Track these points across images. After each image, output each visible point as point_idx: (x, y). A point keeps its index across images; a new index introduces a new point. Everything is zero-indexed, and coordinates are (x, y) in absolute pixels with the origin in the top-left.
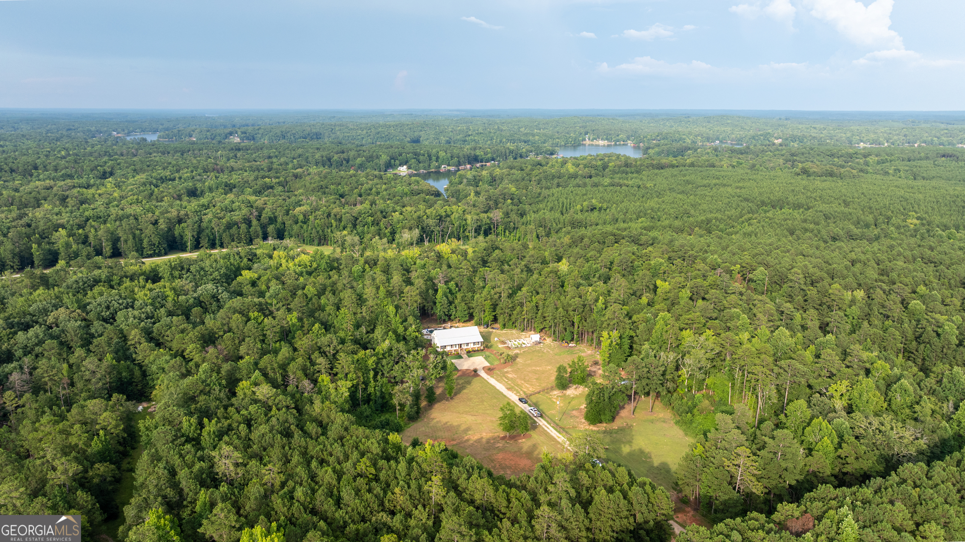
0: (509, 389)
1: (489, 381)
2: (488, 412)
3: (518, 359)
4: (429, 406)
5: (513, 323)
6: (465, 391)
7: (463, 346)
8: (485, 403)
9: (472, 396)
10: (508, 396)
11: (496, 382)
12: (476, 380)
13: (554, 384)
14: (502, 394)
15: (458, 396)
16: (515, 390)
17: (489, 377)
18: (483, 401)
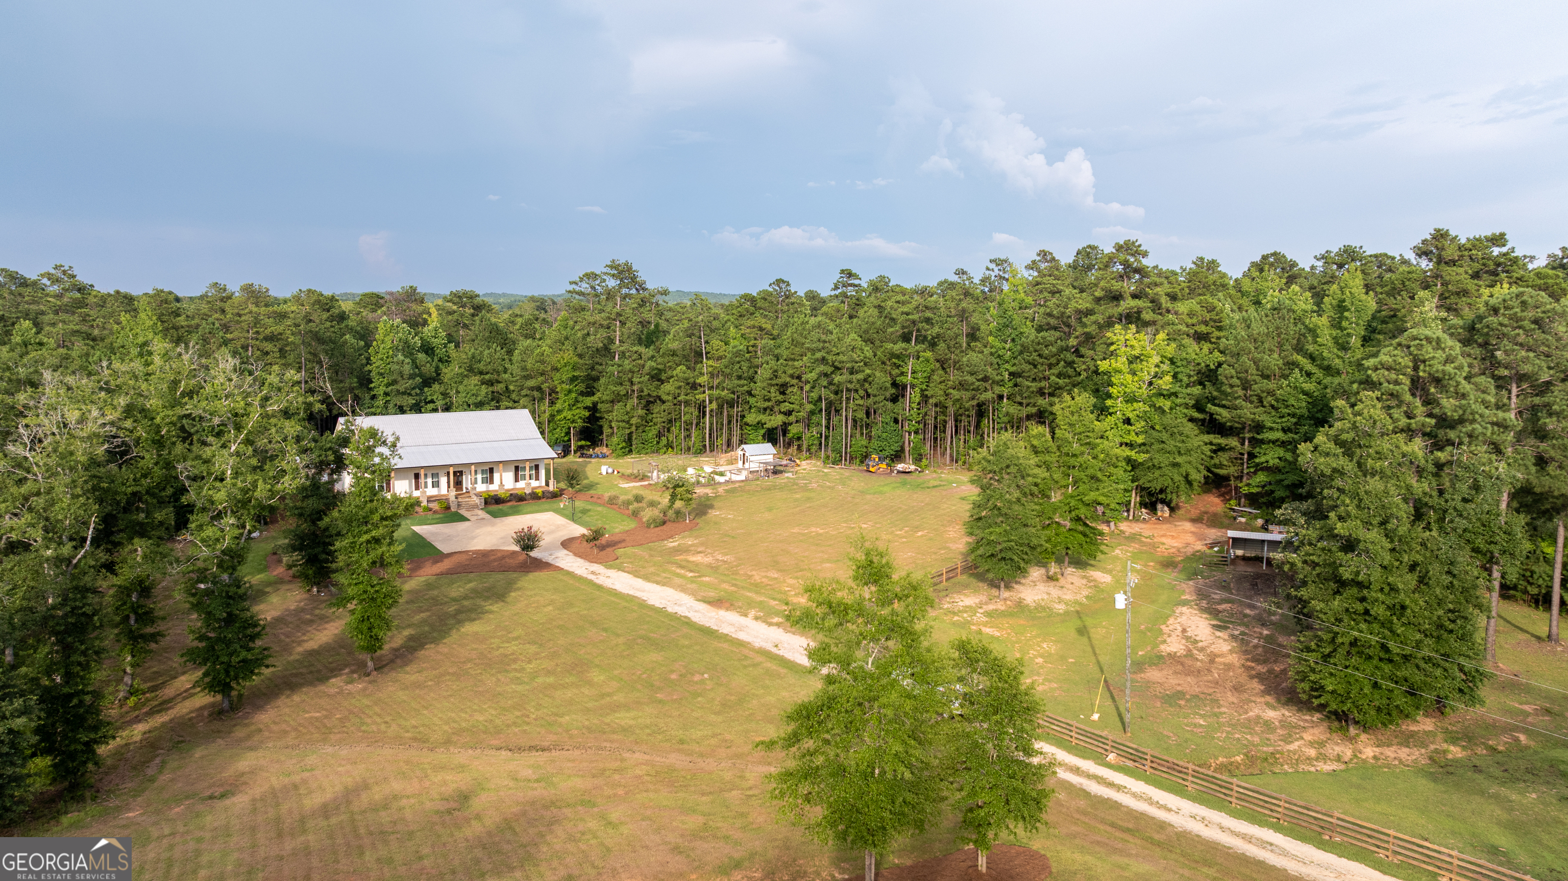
0: (717, 603)
1: (600, 580)
2: (624, 718)
3: (713, 513)
4: (218, 714)
5: (659, 435)
6: (469, 628)
7: (467, 482)
8: (597, 676)
9: (513, 647)
10: (725, 629)
11: (639, 583)
12: (531, 581)
13: (959, 562)
14: (687, 623)
15: (430, 651)
16: (751, 604)
17: (596, 567)
18: (579, 667)
